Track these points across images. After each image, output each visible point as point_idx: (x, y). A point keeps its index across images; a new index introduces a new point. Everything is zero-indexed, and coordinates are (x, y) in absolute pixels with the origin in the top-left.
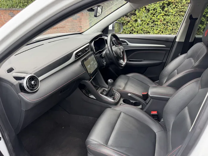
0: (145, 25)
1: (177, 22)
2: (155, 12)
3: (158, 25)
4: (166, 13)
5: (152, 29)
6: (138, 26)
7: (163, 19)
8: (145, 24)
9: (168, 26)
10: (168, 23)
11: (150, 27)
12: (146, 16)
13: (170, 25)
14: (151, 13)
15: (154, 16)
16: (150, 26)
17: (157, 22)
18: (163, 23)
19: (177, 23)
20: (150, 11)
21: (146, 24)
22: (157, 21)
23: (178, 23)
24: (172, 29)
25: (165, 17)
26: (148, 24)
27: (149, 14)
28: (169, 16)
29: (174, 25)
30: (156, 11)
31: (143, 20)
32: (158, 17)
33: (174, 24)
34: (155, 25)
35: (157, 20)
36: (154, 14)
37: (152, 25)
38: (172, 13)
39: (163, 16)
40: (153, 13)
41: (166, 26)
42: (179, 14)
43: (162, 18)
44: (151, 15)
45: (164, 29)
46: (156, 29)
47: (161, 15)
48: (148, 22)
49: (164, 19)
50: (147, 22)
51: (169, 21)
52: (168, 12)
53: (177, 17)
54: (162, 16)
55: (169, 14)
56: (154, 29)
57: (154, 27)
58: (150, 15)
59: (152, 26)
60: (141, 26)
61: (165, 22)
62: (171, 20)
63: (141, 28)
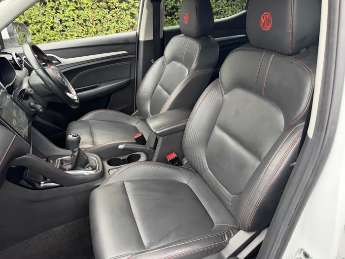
0: (48, 30)
1: (100, 18)
2: (56, 4)
3: (70, 27)
4: (77, 5)
5: (64, 36)
6: (35, 34)
7: (75, 16)
8: (46, 28)
9: (88, 28)
10: (87, 23)
11: (59, 33)
12: (43, 13)
13: (91, 25)
14: (51, 7)
15: (59, 13)
16: (57, 31)
17: (67, 23)
18: (78, 23)
19: (99, 20)
20: (48, 3)
21: (49, 28)
22: (67, 21)
23: (102, 21)
24: (97, 31)
25: (77, 11)
26: (52, 28)
27: (48, 9)
28: (83, 9)
29: (96, 24)
30: (58, 2)
31: (40, 22)
32: (67, 13)
33: (97, 22)
34: (66, 27)
35: (66, 19)
36: (57, 9)
37: (61, 27)
38: (87, 4)
39: (73, 10)
40: (55, 7)
41: (85, 27)
42: (98, 6)
43: (74, 14)
44: (52, 10)
45: (84, 32)
46: (71, 35)
47: (69, 8)
48: (52, 25)
49: (78, 17)
50: (49, 23)
51: (87, 19)
52: (80, 4)
53: (98, 11)
54: (72, 12)
55: (83, 7)
56: (66, 35)
57: (64, 31)
58: (50, 11)
59: (61, 31)
60: (41, 34)
61: (81, 21)
62: (90, 16)
63: (42, 37)
